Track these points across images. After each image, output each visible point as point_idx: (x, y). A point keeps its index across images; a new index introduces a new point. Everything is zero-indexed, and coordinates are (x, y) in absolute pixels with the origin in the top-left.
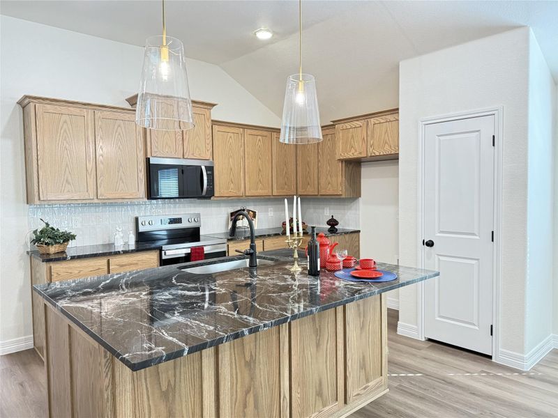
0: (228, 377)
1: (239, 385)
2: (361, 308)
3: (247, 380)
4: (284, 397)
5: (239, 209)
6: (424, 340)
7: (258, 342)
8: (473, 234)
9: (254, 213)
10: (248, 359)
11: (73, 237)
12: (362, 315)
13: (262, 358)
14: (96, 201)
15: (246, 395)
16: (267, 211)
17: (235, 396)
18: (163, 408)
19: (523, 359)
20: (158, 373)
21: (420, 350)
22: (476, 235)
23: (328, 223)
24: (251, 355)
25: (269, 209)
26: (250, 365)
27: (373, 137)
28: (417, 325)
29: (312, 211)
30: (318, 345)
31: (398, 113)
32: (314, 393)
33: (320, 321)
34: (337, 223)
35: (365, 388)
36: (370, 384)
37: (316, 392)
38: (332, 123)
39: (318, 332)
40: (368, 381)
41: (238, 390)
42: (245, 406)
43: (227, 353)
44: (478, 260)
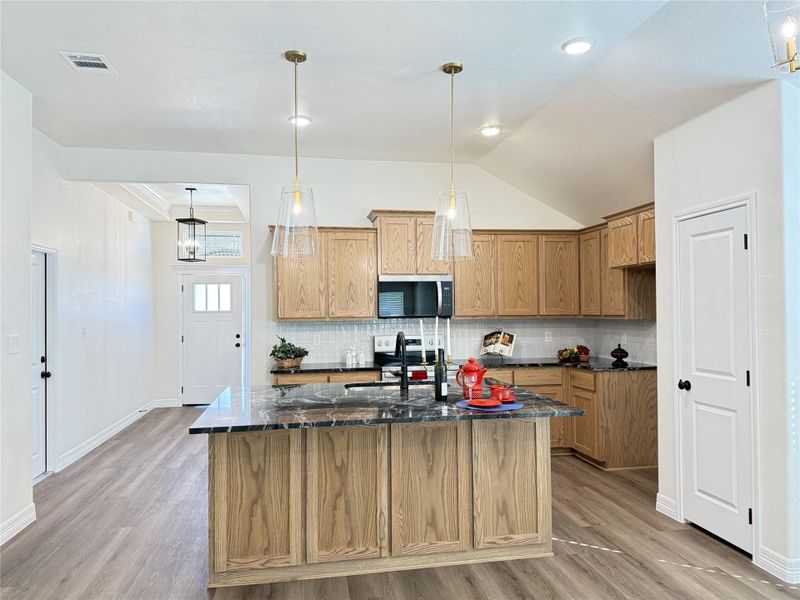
0: (316, 476)
1: (328, 486)
2: (501, 445)
3: (338, 484)
4: (381, 513)
5: (494, 331)
6: (683, 521)
7: (350, 452)
8: (730, 375)
9: (511, 337)
10: (339, 464)
11: (306, 353)
12: (502, 452)
13: (355, 467)
14: (327, 319)
15: (336, 499)
16: (543, 336)
17: (323, 496)
18: (253, 485)
19: (785, 564)
20: (250, 456)
21: (660, 530)
22: (732, 376)
23: (613, 354)
24: (343, 462)
25: (546, 333)
26: (342, 470)
27: (643, 237)
28: (675, 498)
29: (609, 336)
30: (430, 472)
31: (653, 208)
32: (425, 522)
33: (433, 447)
34: (625, 354)
35: (505, 539)
36: (517, 537)
37: (427, 520)
38: (604, 221)
39: (431, 459)
40: (512, 532)
41: (328, 490)
42: (335, 508)
43: (315, 454)
44: (735, 411)
